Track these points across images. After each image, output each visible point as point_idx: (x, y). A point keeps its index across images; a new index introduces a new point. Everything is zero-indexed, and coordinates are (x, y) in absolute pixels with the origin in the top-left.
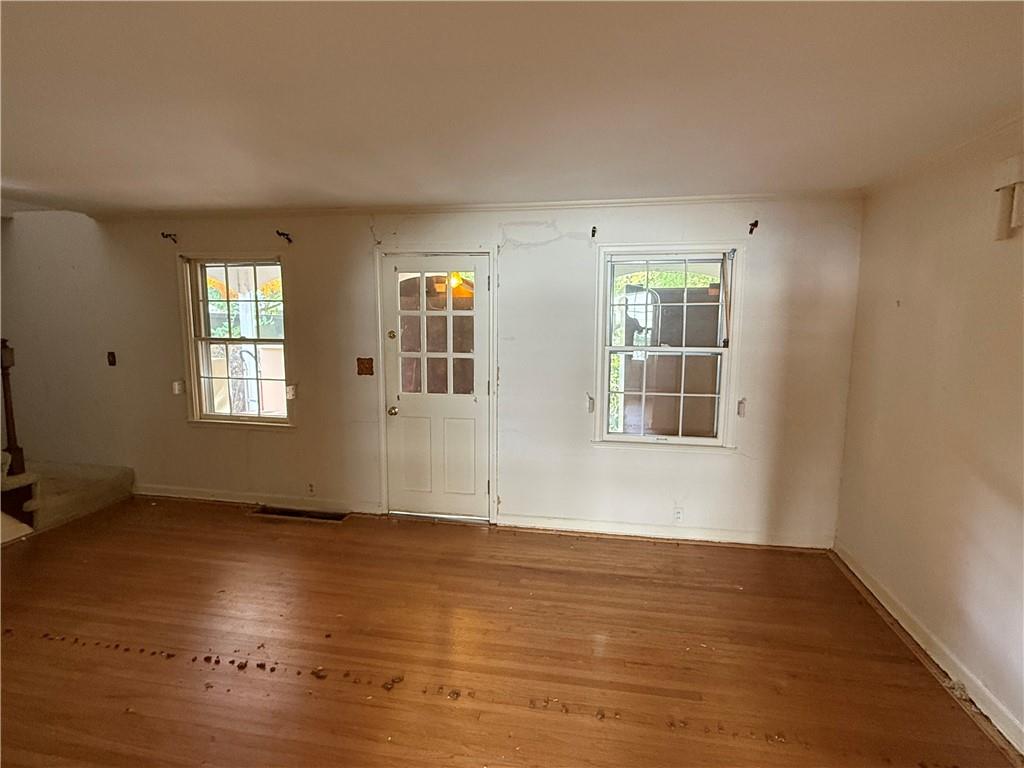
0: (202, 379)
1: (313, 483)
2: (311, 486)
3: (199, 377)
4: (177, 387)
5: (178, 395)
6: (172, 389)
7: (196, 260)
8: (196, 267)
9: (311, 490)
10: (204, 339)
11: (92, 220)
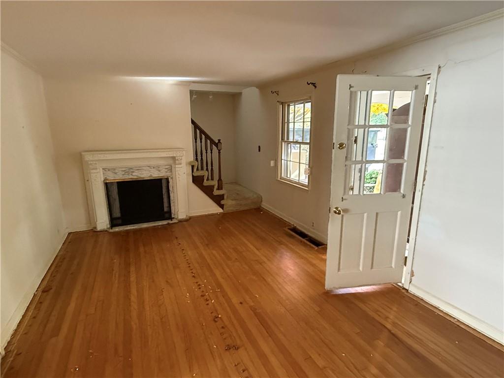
0: (283, 161)
1: (314, 222)
2: (313, 223)
3: (281, 159)
4: (272, 163)
5: (273, 167)
6: (270, 164)
7: (286, 103)
8: (285, 106)
9: (313, 226)
10: (285, 142)
11: (257, 90)
